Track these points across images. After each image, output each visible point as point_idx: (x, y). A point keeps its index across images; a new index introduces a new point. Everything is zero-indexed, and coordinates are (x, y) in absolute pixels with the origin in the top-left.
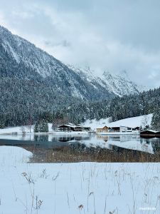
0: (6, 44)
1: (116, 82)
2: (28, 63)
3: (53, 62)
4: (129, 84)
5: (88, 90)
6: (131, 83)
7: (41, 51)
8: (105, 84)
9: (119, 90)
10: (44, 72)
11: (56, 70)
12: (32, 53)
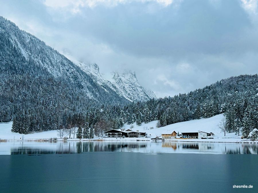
0: (14, 39)
1: (127, 86)
2: (37, 61)
3: (65, 62)
4: (139, 89)
5: (100, 93)
6: (141, 87)
7: (51, 49)
8: (115, 88)
9: (129, 94)
10: (55, 71)
11: (68, 71)
12: (42, 51)
